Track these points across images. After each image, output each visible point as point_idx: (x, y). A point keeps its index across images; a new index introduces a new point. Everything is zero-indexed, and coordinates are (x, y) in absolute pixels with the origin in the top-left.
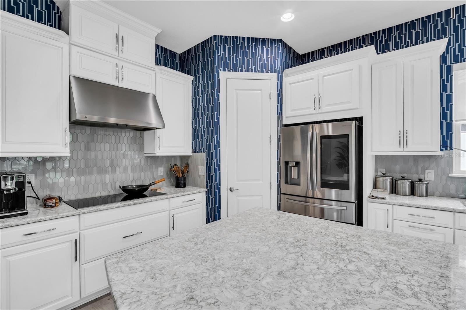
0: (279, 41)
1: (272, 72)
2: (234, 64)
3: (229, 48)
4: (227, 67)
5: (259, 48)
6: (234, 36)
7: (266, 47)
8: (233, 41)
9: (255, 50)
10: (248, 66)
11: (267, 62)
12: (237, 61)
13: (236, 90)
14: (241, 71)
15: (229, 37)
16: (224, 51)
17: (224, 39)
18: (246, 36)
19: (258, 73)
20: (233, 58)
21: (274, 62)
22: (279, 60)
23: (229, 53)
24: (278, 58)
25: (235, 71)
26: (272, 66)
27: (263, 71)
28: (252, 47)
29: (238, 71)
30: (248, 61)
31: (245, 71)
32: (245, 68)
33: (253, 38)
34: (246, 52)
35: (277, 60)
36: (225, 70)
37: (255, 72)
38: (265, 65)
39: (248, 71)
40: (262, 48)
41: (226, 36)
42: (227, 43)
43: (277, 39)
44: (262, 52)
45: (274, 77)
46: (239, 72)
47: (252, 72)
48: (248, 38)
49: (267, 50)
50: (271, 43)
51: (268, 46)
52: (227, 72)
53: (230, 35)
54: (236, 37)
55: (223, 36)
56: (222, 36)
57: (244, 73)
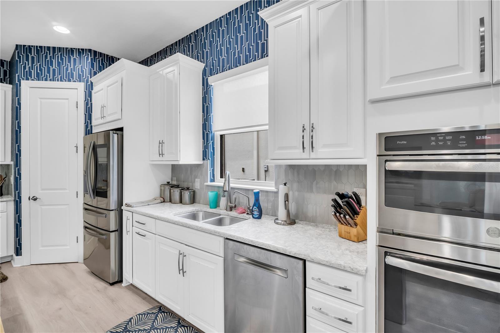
0: (87, 51)
1: (80, 81)
2: (38, 73)
3: (33, 58)
4: (31, 76)
5: (65, 57)
6: (38, 45)
7: (73, 57)
8: (38, 50)
9: (62, 59)
10: (54, 75)
11: (74, 71)
12: (41, 70)
13: (41, 98)
14: (46, 80)
15: (32, 46)
16: (27, 60)
17: (27, 48)
18: (51, 45)
19: (64, 82)
20: (37, 67)
21: (82, 71)
22: (87, 69)
23: (33, 62)
24: (87, 67)
25: (39, 80)
26: (79, 75)
27: (69, 81)
28: (58, 57)
29: (43, 80)
30: (54, 70)
31: (51, 80)
32: (50, 77)
33: (60, 48)
34: (52, 62)
35: (86, 69)
36: (27, 79)
37: (61, 81)
38: (72, 74)
39: (53, 81)
40: (70, 58)
41: (29, 46)
42: (31, 53)
43: (86, 49)
44: (70, 62)
45: (81, 86)
46: (44, 82)
47: (58, 81)
48: (54, 48)
49: (75, 60)
50: (79, 53)
51: (76, 55)
52: (30, 81)
53: (33, 45)
54: (41, 47)
55: (26, 46)
56: (24, 46)
57: (48, 82)
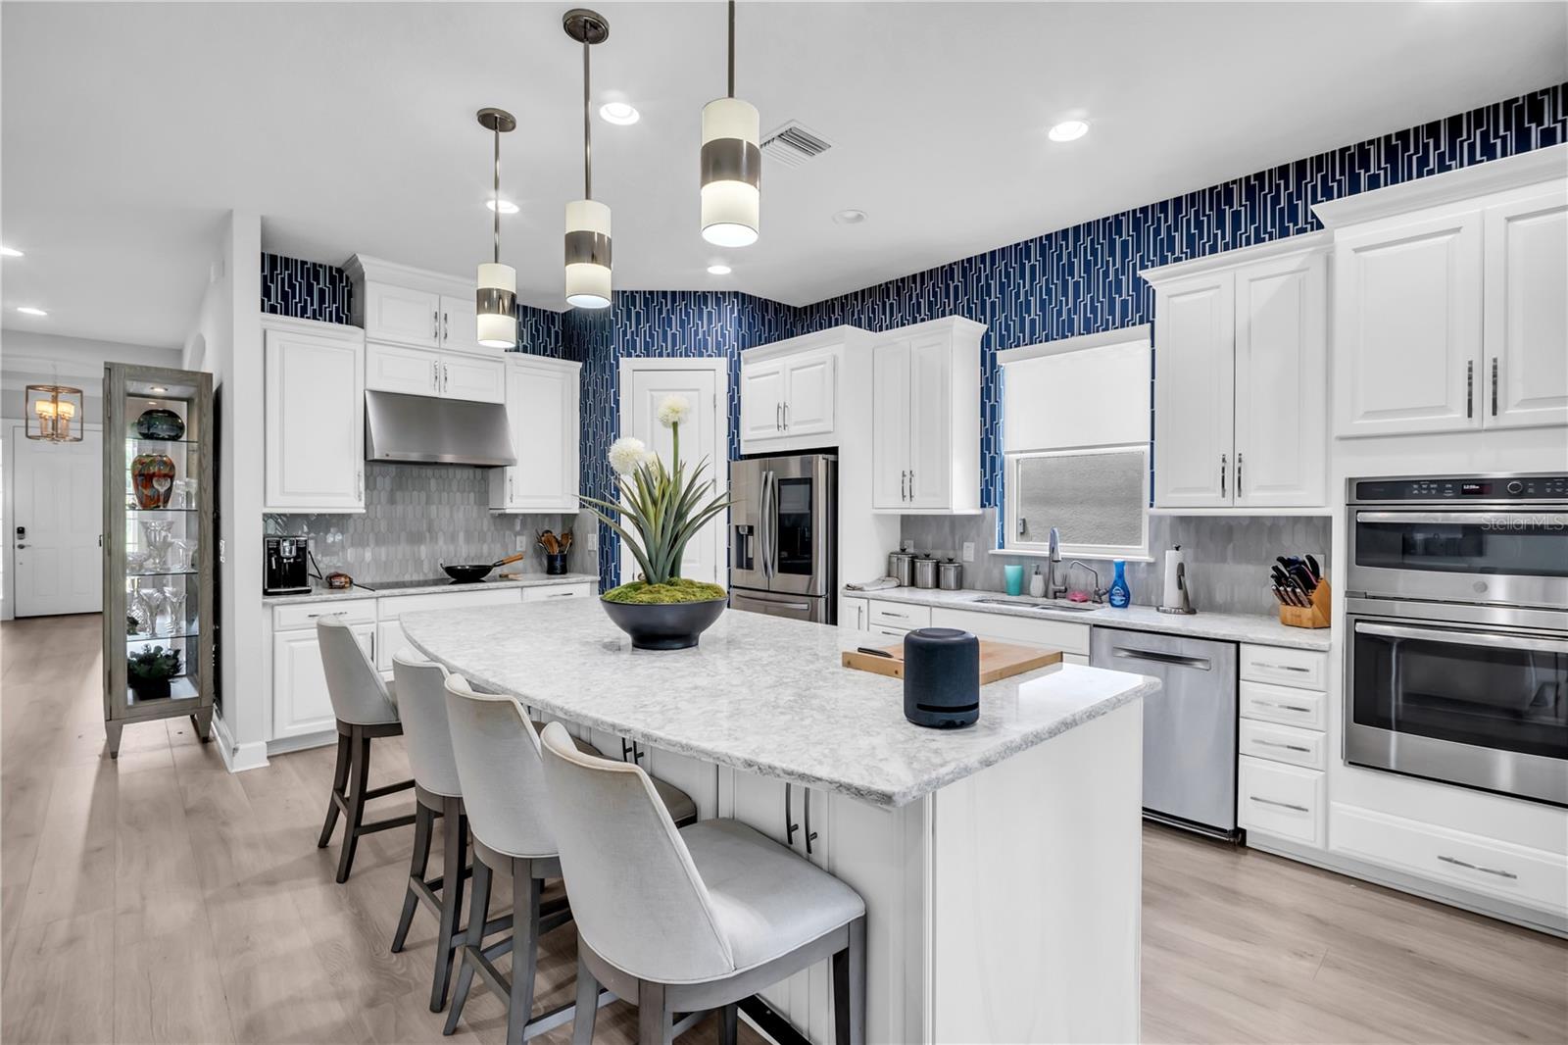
0: (732, 296)
1: (720, 356)
2: (646, 343)
3: (638, 314)
4: (634, 348)
5: (693, 310)
6: (647, 289)
7: (707, 308)
8: (646, 300)
9: (687, 314)
10: (674, 344)
11: (709, 335)
12: (652, 336)
13: (651, 390)
14: (661, 355)
15: (637, 292)
16: (629, 318)
17: (628, 296)
18: (669, 289)
19: (692, 357)
20: (645, 331)
21: (723, 336)
22: (732, 330)
23: (638, 323)
24: (731, 327)
25: (648, 356)
26: (718, 343)
27: (701, 355)
28: (681, 309)
29: (655, 356)
30: (674, 335)
31: (668, 356)
32: (667, 350)
33: (683, 292)
34: (670, 321)
35: (729, 331)
36: (629, 355)
37: (687, 356)
38: (706, 342)
39: (673, 356)
40: (701, 311)
41: (632, 292)
42: (634, 304)
43: (729, 293)
44: (701, 318)
45: (721, 364)
46: (657, 359)
47: (681, 356)
48: (674, 293)
49: (710, 313)
50: (718, 299)
51: (711, 306)
52: (634, 359)
53: (639, 290)
54: (651, 293)
55: (626, 292)
57: (665, 359)
